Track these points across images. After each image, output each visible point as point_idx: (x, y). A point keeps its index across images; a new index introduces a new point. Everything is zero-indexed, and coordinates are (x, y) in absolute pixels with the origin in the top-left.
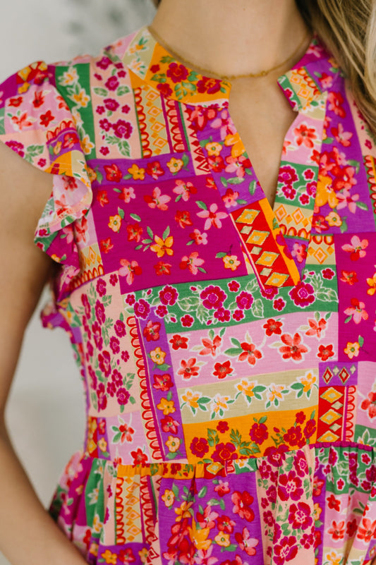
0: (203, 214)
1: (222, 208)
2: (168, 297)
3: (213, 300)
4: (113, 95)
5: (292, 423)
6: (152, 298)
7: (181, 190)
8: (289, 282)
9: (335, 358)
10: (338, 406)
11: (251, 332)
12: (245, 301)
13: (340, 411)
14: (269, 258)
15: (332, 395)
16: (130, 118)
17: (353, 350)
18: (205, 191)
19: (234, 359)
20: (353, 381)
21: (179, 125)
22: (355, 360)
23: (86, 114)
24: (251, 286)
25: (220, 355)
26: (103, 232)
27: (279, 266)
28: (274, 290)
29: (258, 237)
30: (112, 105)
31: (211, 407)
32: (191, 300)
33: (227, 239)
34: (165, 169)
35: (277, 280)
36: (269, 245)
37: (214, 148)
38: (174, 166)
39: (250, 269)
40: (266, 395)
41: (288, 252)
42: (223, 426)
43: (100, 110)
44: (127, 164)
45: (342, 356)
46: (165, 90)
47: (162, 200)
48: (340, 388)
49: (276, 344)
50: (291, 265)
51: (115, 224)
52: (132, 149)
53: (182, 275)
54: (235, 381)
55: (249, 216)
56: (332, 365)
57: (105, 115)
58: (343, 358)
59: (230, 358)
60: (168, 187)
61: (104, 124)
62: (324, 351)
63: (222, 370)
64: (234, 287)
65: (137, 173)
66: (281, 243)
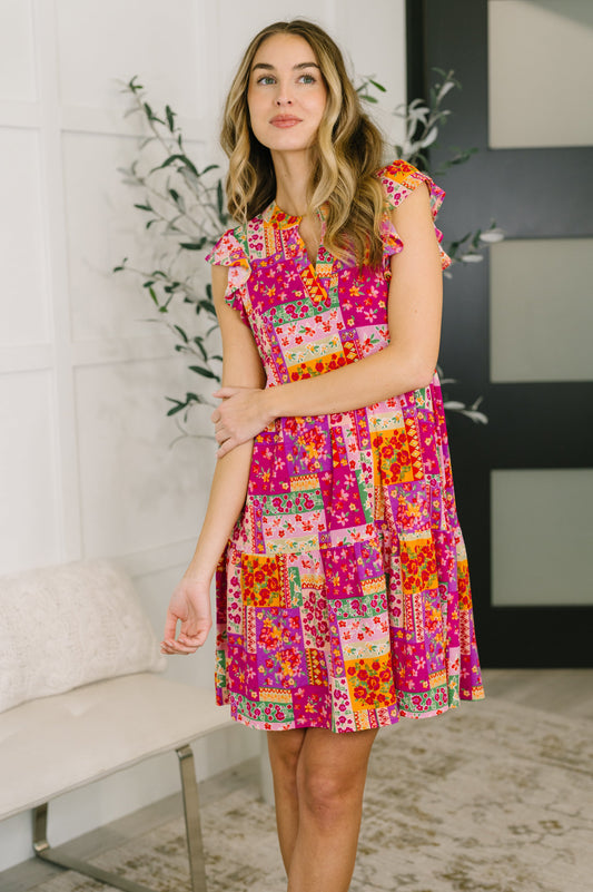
0: (288, 276)
1: (296, 272)
2: (273, 312)
3: (290, 310)
4: (256, 233)
5: (330, 360)
6: (267, 314)
7: (279, 268)
8: (323, 299)
9: (344, 328)
10: (353, 350)
11: (309, 322)
12: (305, 309)
13: (355, 352)
14: (315, 290)
15: (349, 345)
16: (262, 241)
17: (351, 322)
18: (289, 266)
19: (303, 335)
20: (357, 337)
21: (280, 240)
22: (354, 327)
23: (245, 243)
24: (308, 303)
25: (297, 334)
26: (251, 292)
27: (319, 293)
28: (317, 303)
29: (310, 282)
30: (255, 237)
31: (297, 358)
32: (281, 312)
33: (298, 285)
34: (274, 260)
35: (318, 298)
36: (314, 284)
37: (293, 247)
38: (277, 259)
39: (306, 296)
40: (320, 350)
41: (322, 286)
42: (303, 366)
43: (250, 240)
44: (260, 261)
45: (348, 327)
46: (275, 226)
47: (272, 274)
48: (351, 341)
49: (321, 326)
50: (323, 290)
51: (256, 289)
52: (263, 255)
53: (278, 302)
54: (306, 344)
55: (305, 273)
56: (344, 331)
57: (252, 242)
58: (348, 328)
59: (301, 335)
60: (274, 268)
61: (252, 246)
62: (339, 325)
63: (299, 340)
64: (300, 304)
65: (264, 264)
66: (319, 282)
